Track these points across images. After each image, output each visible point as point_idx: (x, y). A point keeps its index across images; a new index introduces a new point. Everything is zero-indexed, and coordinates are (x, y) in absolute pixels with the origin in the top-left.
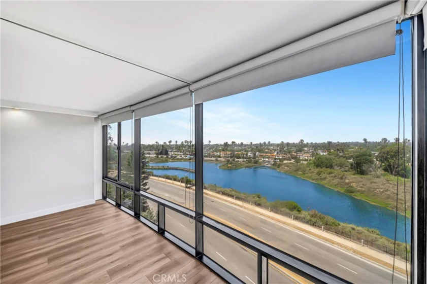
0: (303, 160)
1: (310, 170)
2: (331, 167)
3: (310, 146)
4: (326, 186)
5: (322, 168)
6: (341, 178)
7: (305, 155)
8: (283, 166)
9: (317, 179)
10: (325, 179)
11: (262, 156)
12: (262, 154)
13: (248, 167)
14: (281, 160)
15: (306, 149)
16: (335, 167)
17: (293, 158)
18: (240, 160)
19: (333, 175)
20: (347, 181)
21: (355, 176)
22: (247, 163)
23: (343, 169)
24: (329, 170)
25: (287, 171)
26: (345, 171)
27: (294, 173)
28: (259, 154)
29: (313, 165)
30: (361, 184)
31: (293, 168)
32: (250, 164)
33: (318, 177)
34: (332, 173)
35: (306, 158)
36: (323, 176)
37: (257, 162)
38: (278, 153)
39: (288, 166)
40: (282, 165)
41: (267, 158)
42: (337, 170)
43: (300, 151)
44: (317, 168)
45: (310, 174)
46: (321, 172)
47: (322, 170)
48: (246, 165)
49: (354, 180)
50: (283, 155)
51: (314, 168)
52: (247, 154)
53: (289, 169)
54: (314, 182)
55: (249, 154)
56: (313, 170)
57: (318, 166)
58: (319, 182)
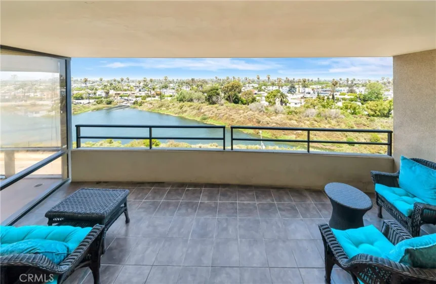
0: (167, 97)
1: (173, 105)
2: (191, 100)
3: (176, 83)
4: (187, 117)
5: (184, 102)
6: (198, 109)
7: (170, 91)
8: (146, 104)
9: (179, 113)
10: (186, 111)
11: (119, 94)
12: (118, 92)
13: (98, 109)
14: (144, 98)
15: (171, 85)
16: (195, 100)
17: (157, 95)
18: (82, 101)
19: (192, 107)
20: (202, 111)
21: (208, 106)
22: (95, 105)
23: (200, 102)
24: (190, 103)
25: (150, 109)
26: (202, 103)
27: (157, 109)
28: (116, 92)
29: (176, 100)
30: (211, 112)
31: (157, 105)
32: (100, 106)
33: (180, 110)
34: (192, 106)
35: (171, 94)
36: (184, 109)
37: (111, 102)
38: (140, 91)
39: (151, 104)
40: (144, 103)
41: (126, 96)
42: (196, 103)
43: (166, 87)
44: (179, 103)
45: (173, 109)
46: (184, 105)
47: (184, 104)
48: (95, 107)
49: (207, 110)
50: (146, 92)
52: (95, 94)
53: (152, 106)
54: (177, 115)
55: (98, 93)
56: (176, 104)
57: (181, 100)
58: (181, 115)
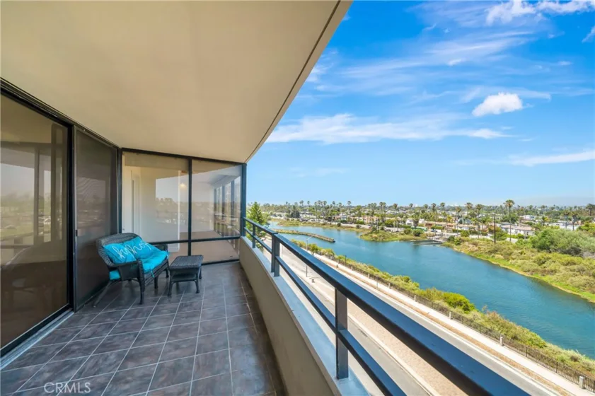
0: (511, 237)
1: (521, 253)
2: (575, 252)
3: (541, 213)
4: (554, 284)
5: (550, 252)
7: (519, 227)
8: (466, 243)
9: (535, 271)
10: (553, 272)
11: (430, 225)
12: (431, 222)
13: (405, 240)
14: (466, 234)
15: (527, 217)
17: (491, 231)
18: (391, 229)
19: (575, 267)
22: (402, 234)
24: (568, 258)
25: (472, 252)
27: (487, 255)
28: (426, 222)
29: (531, 245)
31: (485, 248)
32: (407, 237)
33: (536, 266)
34: (574, 264)
35: (522, 233)
36: (549, 266)
37: (419, 233)
38: (461, 223)
39: (475, 244)
40: (464, 241)
41: (439, 229)
43: (513, 221)
44: (538, 251)
45: (520, 262)
46: (549, 259)
47: (550, 255)
48: (402, 237)
50: (471, 225)
51: (532, 252)
52: (404, 222)
53: (476, 248)
54: (527, 274)
55: (408, 222)
56: (528, 253)
57: (542, 248)
58: (539, 276)
